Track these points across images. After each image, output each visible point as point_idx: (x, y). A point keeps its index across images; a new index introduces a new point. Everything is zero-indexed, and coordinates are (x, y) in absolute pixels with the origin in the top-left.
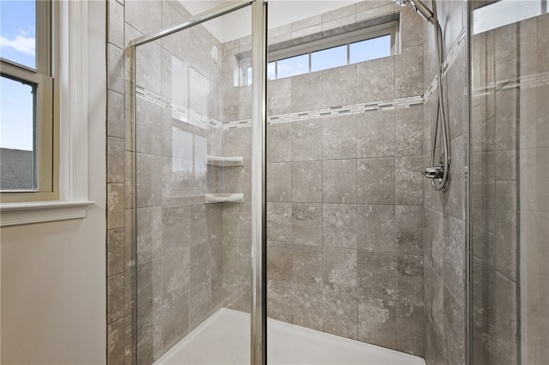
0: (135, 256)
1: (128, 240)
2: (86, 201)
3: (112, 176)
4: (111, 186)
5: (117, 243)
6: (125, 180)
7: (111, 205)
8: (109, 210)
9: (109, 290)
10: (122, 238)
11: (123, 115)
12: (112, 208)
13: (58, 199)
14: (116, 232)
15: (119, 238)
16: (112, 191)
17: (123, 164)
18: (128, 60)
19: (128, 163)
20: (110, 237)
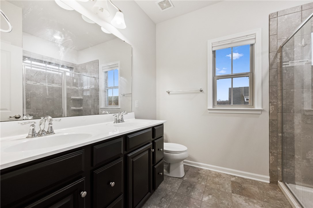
0: (282, 133)
1: (279, 125)
2: (261, 109)
3: (271, 100)
4: (271, 104)
5: (273, 125)
6: (277, 102)
7: (271, 111)
8: (270, 112)
9: (270, 141)
10: (276, 124)
11: (276, 77)
12: (271, 112)
13: (254, 108)
14: (273, 121)
15: (274, 123)
16: (271, 105)
17: (276, 96)
18: (279, 54)
19: (279, 95)
20: (271, 122)
